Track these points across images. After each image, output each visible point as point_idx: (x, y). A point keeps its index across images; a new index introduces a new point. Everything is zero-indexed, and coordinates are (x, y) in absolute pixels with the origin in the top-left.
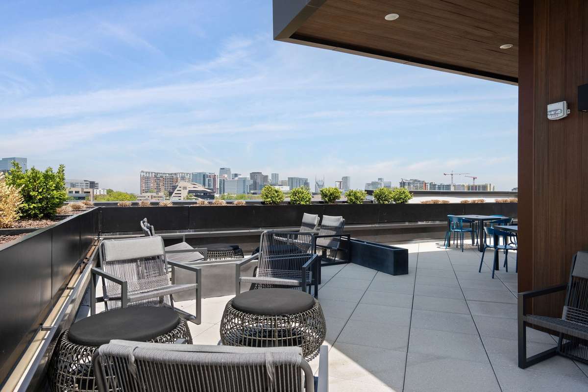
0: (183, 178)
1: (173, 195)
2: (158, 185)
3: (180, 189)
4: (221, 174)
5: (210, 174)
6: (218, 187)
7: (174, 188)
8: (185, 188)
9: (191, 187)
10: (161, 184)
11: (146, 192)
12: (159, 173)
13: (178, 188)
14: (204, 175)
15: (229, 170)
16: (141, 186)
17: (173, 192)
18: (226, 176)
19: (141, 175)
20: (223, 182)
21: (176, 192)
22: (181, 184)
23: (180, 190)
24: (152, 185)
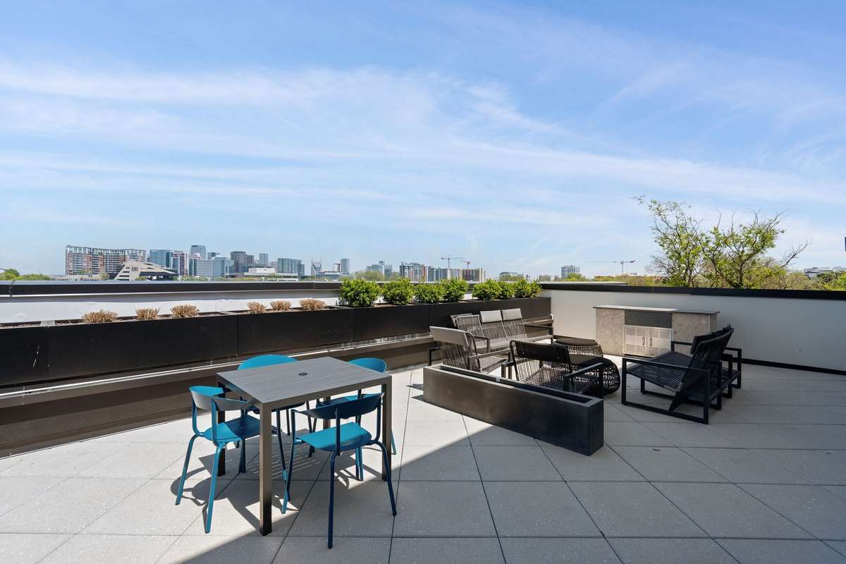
0: (134, 257)
1: (117, 277)
2: (95, 264)
3: (128, 270)
4: (192, 252)
5: (176, 252)
6: (188, 268)
7: (119, 268)
8: (135, 269)
9: (144, 268)
10: (100, 263)
11: (75, 274)
12: (97, 249)
13: (124, 269)
14: (168, 254)
15: (204, 247)
16: (67, 266)
17: (117, 274)
18: (198, 255)
19: (66, 251)
20: (194, 263)
21: (121, 273)
22: (130, 263)
23: (128, 272)
24: (85, 264)
